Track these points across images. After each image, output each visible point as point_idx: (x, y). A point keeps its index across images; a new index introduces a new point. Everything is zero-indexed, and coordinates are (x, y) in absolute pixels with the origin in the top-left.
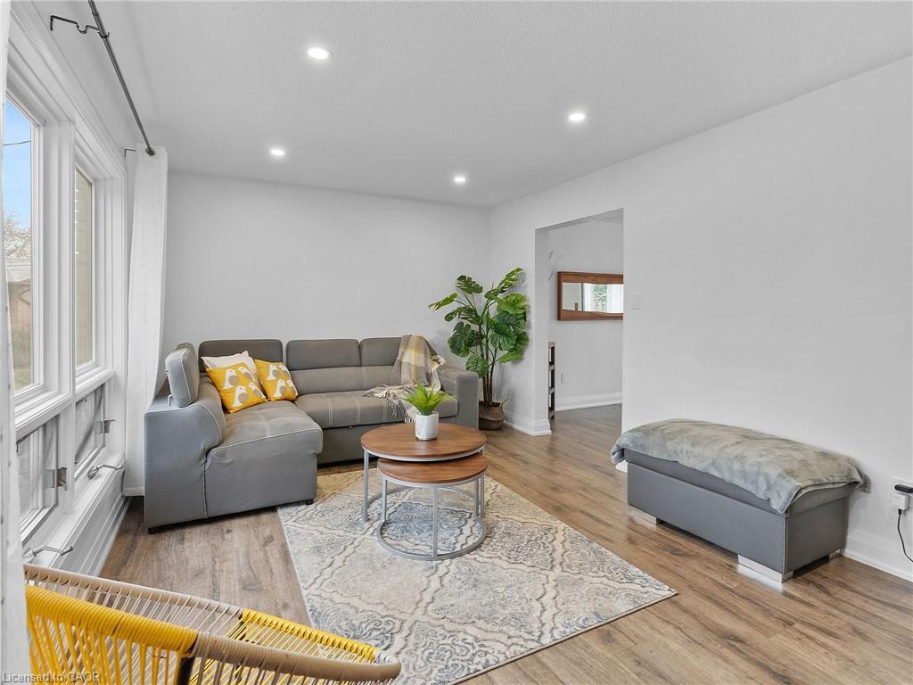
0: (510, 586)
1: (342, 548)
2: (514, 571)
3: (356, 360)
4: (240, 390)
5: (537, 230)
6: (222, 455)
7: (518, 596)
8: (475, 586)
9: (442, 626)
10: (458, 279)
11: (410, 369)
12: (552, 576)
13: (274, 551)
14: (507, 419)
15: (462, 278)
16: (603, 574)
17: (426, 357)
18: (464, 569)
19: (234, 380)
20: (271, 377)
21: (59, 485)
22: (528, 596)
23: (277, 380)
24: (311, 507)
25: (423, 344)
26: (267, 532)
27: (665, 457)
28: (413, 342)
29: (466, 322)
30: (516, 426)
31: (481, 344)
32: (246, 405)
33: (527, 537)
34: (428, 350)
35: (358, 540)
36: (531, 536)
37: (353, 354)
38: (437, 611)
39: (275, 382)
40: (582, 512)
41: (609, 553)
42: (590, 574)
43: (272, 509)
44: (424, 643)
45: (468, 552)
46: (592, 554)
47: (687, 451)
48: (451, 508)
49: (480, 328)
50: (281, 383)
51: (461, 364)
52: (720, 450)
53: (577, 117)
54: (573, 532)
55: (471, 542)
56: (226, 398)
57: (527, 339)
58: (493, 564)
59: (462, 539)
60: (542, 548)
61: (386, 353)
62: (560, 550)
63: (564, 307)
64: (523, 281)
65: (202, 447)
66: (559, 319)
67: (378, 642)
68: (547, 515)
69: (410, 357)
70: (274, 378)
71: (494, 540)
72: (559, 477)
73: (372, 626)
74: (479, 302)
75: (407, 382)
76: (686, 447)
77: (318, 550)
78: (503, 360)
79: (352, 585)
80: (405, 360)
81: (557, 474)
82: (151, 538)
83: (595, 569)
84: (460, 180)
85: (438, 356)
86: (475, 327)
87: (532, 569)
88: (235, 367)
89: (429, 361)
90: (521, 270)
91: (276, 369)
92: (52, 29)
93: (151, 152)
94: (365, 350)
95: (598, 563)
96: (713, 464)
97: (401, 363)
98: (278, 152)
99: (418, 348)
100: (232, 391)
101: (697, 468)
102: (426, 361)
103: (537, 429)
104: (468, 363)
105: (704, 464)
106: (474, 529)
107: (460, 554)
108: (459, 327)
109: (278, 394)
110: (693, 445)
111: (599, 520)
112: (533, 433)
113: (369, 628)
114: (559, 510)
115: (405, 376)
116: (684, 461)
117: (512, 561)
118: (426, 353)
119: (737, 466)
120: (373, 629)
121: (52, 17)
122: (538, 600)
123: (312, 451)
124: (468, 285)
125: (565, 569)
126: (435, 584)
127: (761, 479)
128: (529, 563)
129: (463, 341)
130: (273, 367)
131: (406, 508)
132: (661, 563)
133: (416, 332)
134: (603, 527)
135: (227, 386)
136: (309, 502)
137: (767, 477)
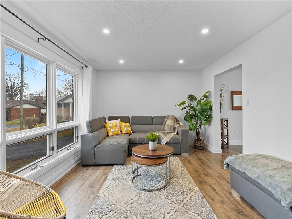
0: (159, 207)
1: (120, 180)
2: (165, 201)
3: (151, 123)
4: (112, 130)
5: (214, 76)
6: (99, 148)
7: (159, 211)
8: (148, 203)
9: (127, 213)
10: (189, 96)
11: (168, 126)
12: (177, 207)
13: (104, 177)
14: (206, 146)
15: (190, 95)
16: (197, 212)
17: (174, 122)
18: (149, 196)
19: (111, 127)
20: (123, 127)
21: (53, 150)
22: (162, 212)
23: (125, 128)
24: (123, 166)
25: (174, 118)
26: (107, 171)
27: (240, 170)
28: (170, 117)
29: (189, 111)
30: (209, 149)
31: (195, 118)
32: (114, 135)
33: (180, 190)
34: (175, 120)
35: (126, 179)
36: (181, 190)
37: (150, 121)
38: (129, 208)
39: (124, 128)
40: (210, 186)
41: (208, 205)
42: (193, 211)
43: (113, 165)
44: (117, 217)
45: (155, 191)
46: (200, 203)
47: (249, 169)
48: (162, 174)
49: (195, 113)
50: (126, 129)
51: (187, 125)
52: (264, 172)
53: (205, 31)
54: (199, 192)
55: (159, 187)
56: (109, 132)
57: (212, 117)
58: (160, 197)
59: (156, 186)
60: (182, 196)
61: (161, 120)
62: (188, 198)
63: (234, 105)
64: (211, 96)
65: (93, 145)
66: (232, 109)
67: (106, 212)
68: (194, 184)
69: (169, 122)
70: (124, 127)
71: (167, 189)
72: (211, 171)
73: (108, 206)
74: (194, 104)
75: (167, 131)
76: (250, 166)
77: (114, 179)
78: (204, 124)
79: (114, 192)
80: (167, 123)
81: (212, 169)
82: (82, 167)
83: (196, 210)
84: (181, 62)
85: (180, 122)
86: (193, 113)
87: (172, 203)
88: (112, 124)
89: (175, 124)
90: (209, 91)
91: (125, 124)
92: (39, 41)
93: (87, 67)
94: (154, 120)
95: (199, 208)
96: (259, 177)
97: (165, 124)
98: (122, 62)
99: (172, 120)
100: (110, 130)
101: (252, 177)
102: (174, 124)
103: (215, 151)
104: (189, 125)
105: (255, 176)
106: (163, 183)
107: (152, 191)
108: (187, 112)
109: (124, 132)
110: (253, 167)
111: (215, 191)
112: (214, 152)
113: (107, 207)
114: (201, 183)
115: (166, 128)
116: (247, 173)
117: (167, 198)
118: (174, 121)
119: (269, 180)
120: (108, 208)
121: (39, 39)
122: (164, 214)
123: (123, 150)
124: (192, 98)
125: (184, 206)
126: (136, 199)
127: (278, 189)
128: (172, 200)
129: (189, 117)
130: (124, 124)
131: (148, 172)
132: (229, 216)
133: (172, 114)
134: (214, 194)
135: (109, 129)
136: (123, 165)
137: (281, 188)
